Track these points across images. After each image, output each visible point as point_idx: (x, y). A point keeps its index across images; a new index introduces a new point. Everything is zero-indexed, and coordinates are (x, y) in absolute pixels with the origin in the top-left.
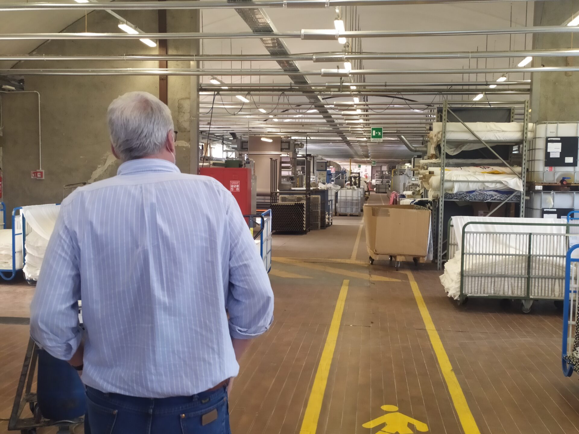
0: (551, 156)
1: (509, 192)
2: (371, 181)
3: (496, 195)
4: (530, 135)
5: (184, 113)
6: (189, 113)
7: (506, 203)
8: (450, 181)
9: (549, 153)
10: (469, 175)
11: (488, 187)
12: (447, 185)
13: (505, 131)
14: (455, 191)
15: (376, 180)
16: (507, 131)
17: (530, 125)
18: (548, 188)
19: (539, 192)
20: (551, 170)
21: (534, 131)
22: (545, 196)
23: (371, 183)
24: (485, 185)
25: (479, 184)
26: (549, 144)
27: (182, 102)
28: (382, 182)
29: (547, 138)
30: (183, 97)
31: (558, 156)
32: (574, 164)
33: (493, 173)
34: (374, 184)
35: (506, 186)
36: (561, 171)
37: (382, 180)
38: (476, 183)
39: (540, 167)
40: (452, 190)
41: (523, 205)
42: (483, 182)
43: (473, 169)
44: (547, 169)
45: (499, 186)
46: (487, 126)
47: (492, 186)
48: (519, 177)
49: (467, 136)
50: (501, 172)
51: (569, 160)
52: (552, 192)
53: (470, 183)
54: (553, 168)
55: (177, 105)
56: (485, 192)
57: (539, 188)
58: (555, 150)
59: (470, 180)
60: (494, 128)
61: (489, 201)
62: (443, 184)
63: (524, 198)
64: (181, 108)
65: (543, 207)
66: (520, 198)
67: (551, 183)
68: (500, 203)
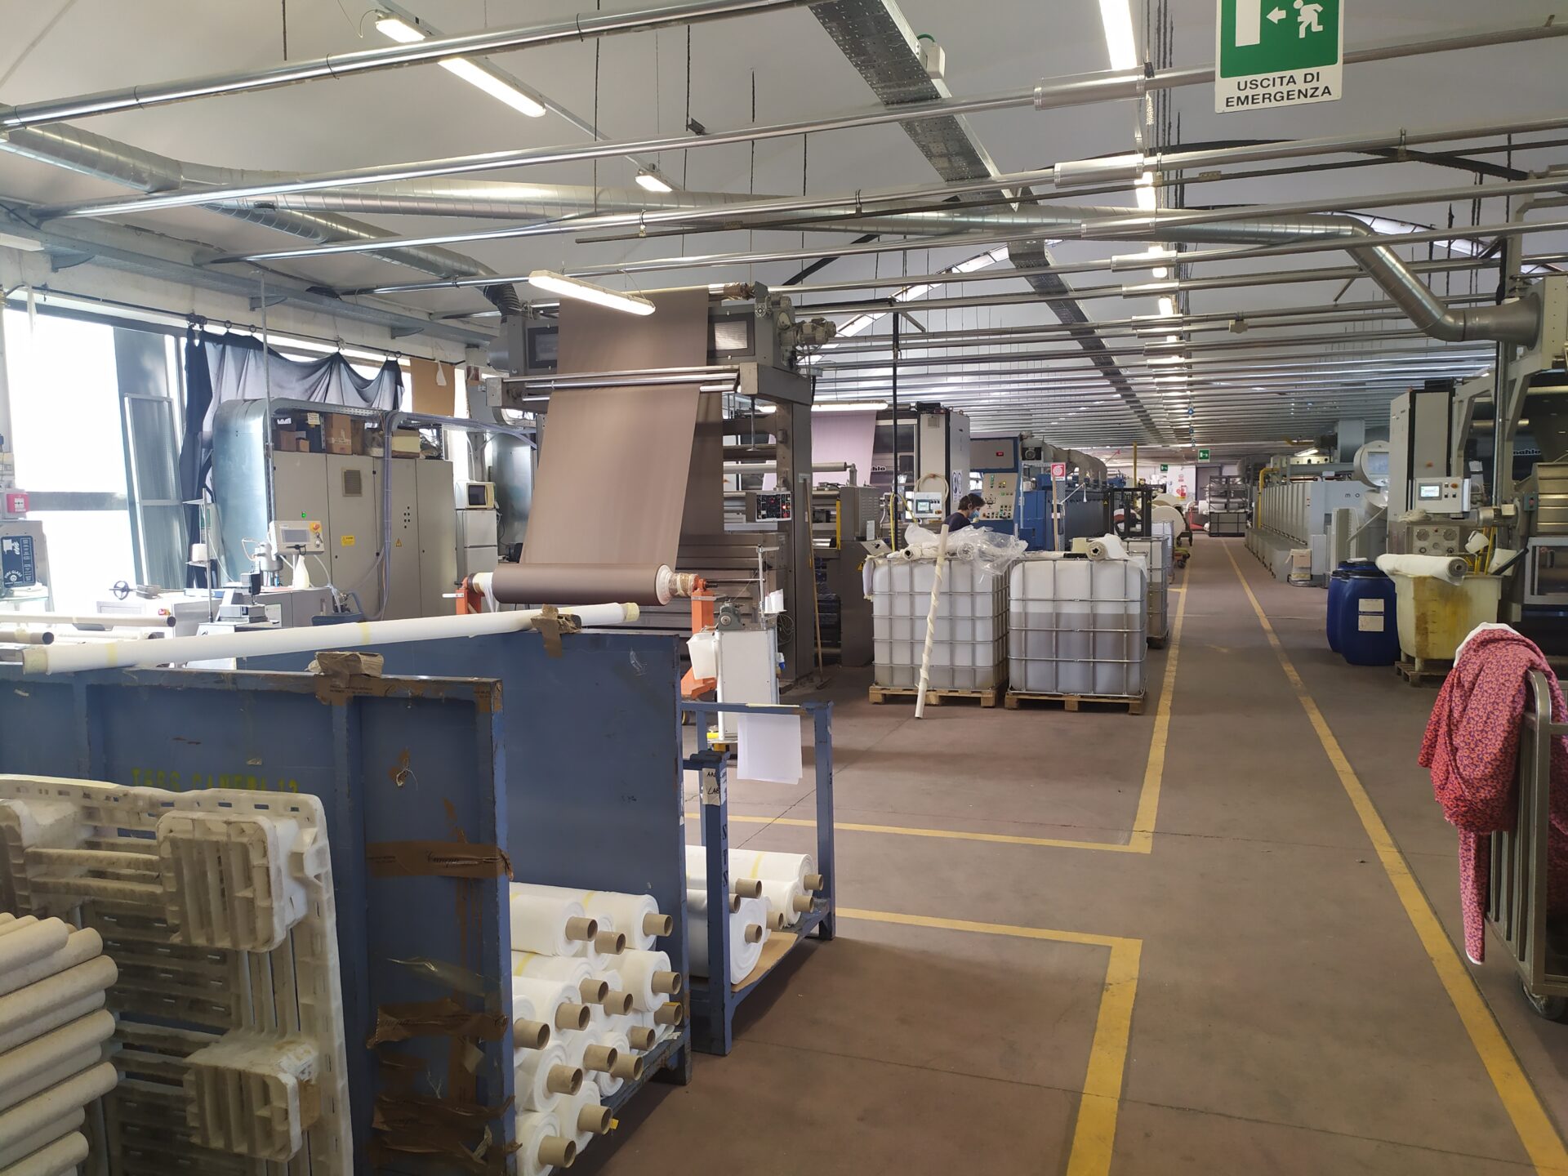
2: (1197, 504)
15: (1211, 502)
23: (1194, 510)
28: (1226, 506)
34: (1204, 513)
37: (1225, 500)
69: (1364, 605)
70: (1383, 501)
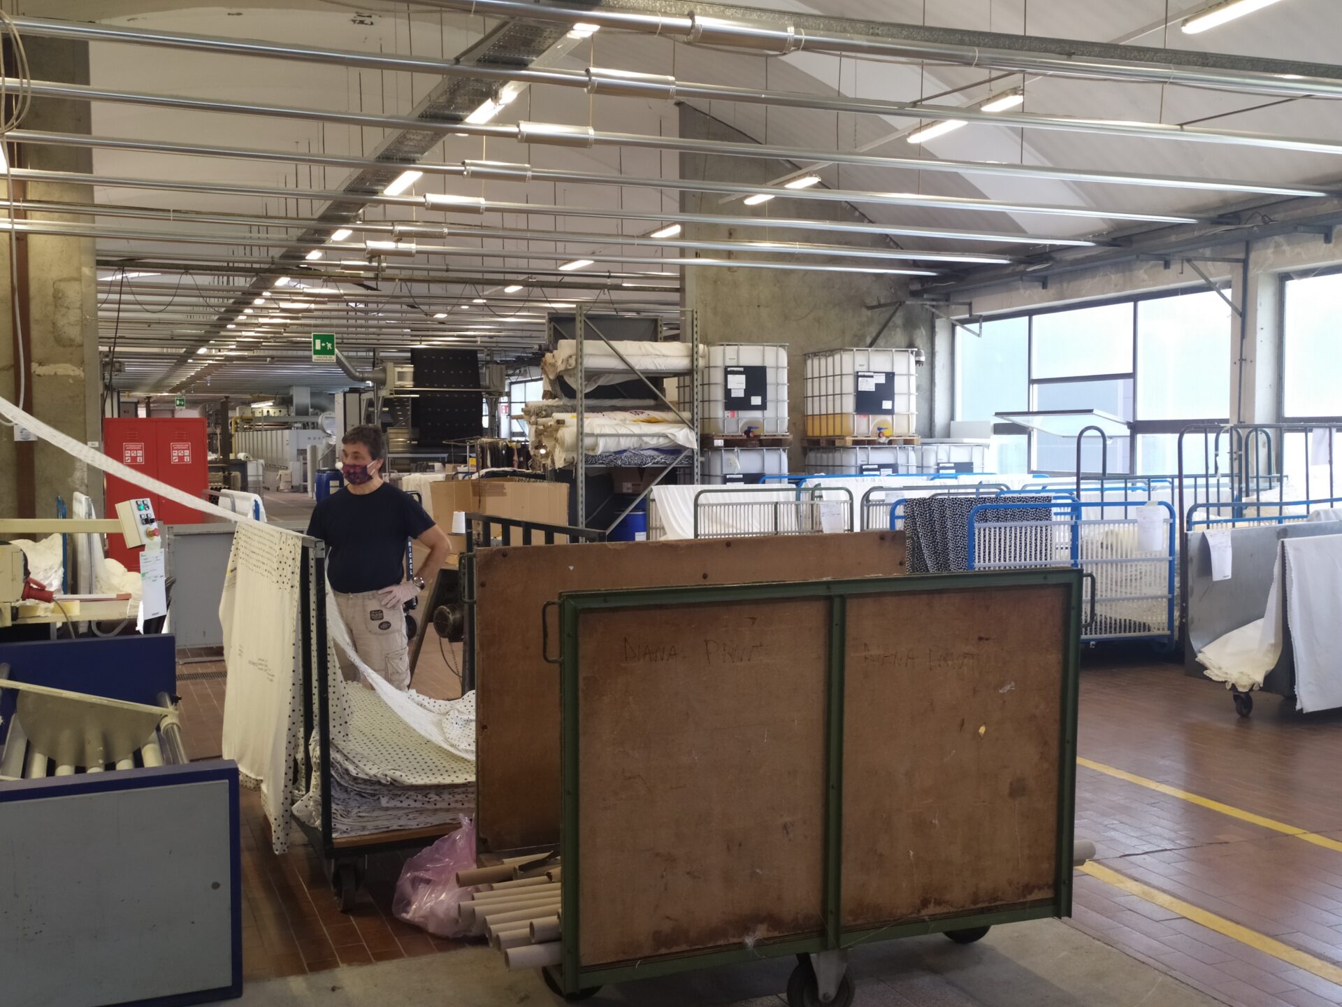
0: (733, 395)
1: (676, 450)
3: (658, 456)
4: (701, 363)
5: (68, 308)
6: (79, 308)
7: (674, 468)
8: (592, 435)
9: (730, 390)
10: (617, 424)
11: (646, 443)
12: (588, 441)
13: (667, 356)
14: (600, 450)
16: (669, 356)
17: (701, 346)
18: (731, 444)
19: (718, 449)
20: (733, 416)
21: (707, 356)
22: (726, 456)
24: (642, 440)
25: (634, 439)
26: (730, 377)
27: (62, 286)
29: (726, 368)
30: (65, 276)
31: (741, 394)
32: (763, 407)
33: (649, 422)
35: (672, 441)
36: (747, 416)
38: (629, 438)
39: (719, 411)
40: (593, 449)
41: (697, 470)
42: (640, 436)
43: (620, 415)
44: (728, 414)
45: (662, 442)
46: (640, 348)
47: (653, 442)
48: (690, 428)
49: (614, 363)
50: (660, 419)
51: (756, 400)
52: (736, 449)
53: (621, 438)
54: (736, 412)
55: (51, 291)
56: (642, 452)
57: (719, 443)
58: (738, 385)
59: (620, 432)
60: (650, 349)
61: (650, 465)
62: (582, 440)
63: (698, 459)
64: (60, 298)
65: (725, 472)
66: (693, 460)
67: (736, 436)
68: (666, 468)
69: (332, 483)
70: (333, 441)
